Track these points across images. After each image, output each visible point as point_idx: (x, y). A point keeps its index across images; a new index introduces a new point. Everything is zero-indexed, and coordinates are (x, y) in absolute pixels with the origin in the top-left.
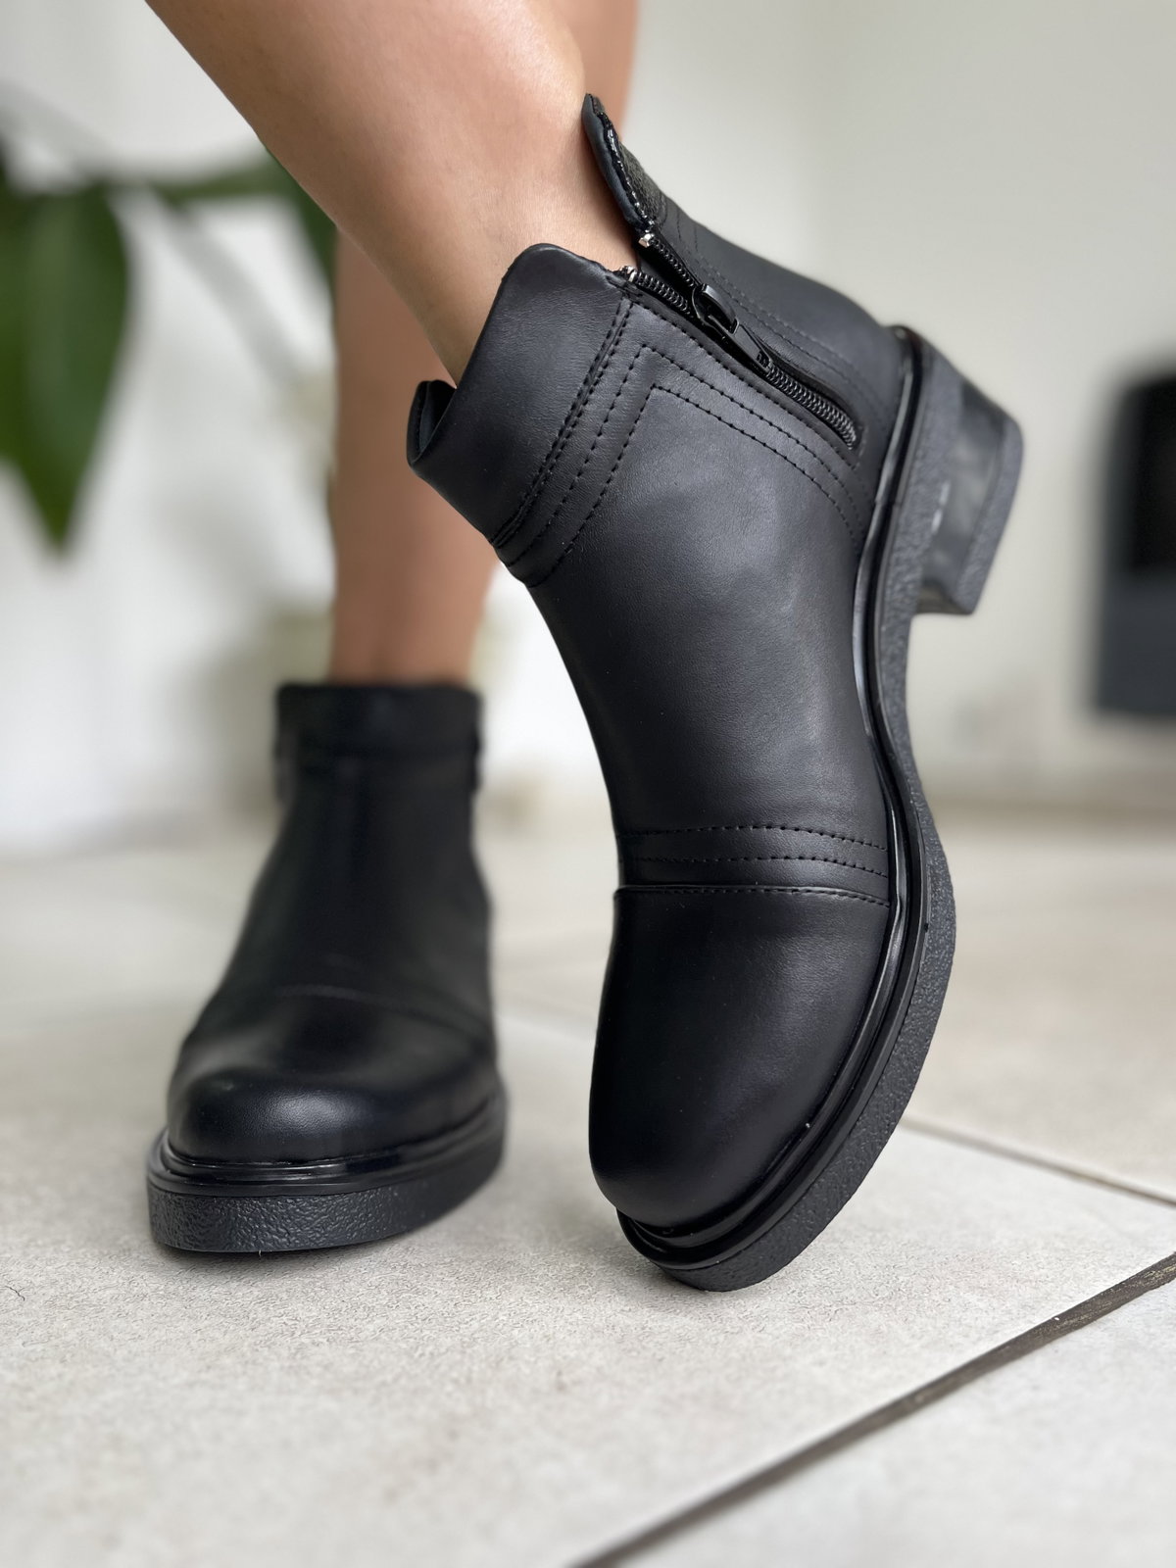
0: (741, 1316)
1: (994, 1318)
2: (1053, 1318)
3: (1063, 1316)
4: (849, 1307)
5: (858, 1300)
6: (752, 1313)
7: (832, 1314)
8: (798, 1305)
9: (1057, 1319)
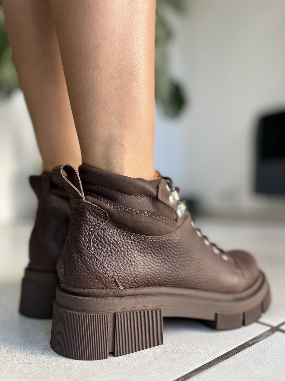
0: (137, 356)
1: (205, 356)
2: (221, 356)
3: (223, 355)
4: (166, 353)
5: (169, 351)
6: (140, 355)
7: (161, 355)
8: (153, 353)
9: (222, 356)
